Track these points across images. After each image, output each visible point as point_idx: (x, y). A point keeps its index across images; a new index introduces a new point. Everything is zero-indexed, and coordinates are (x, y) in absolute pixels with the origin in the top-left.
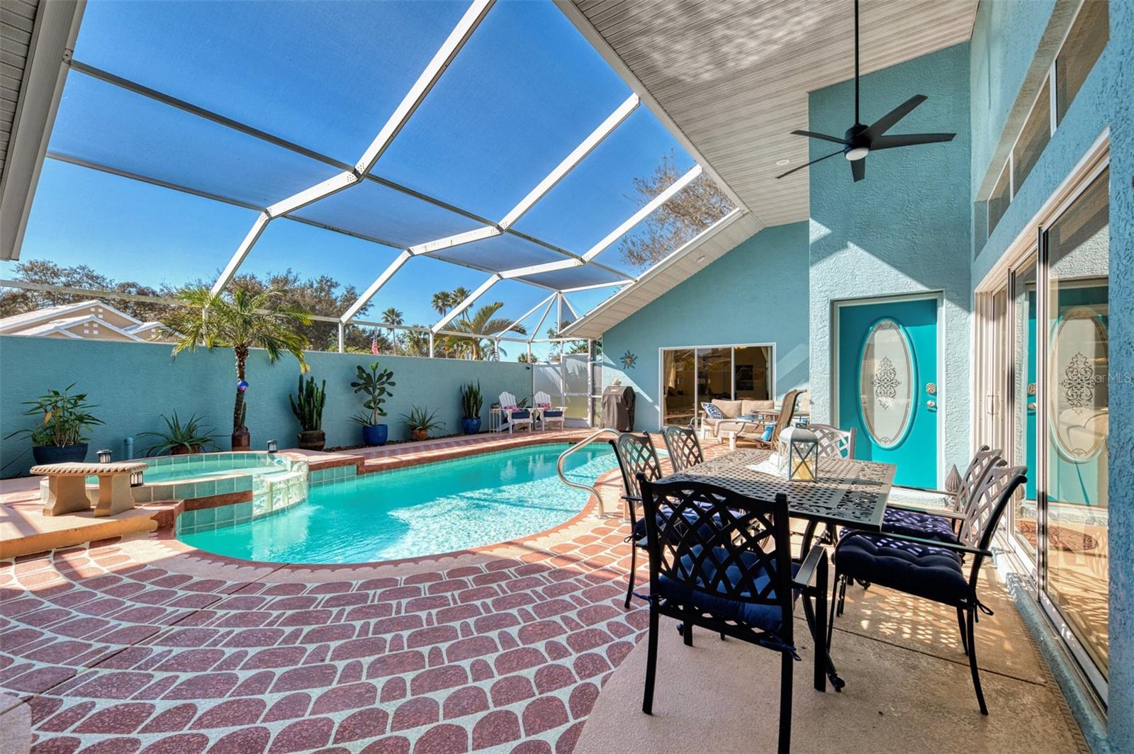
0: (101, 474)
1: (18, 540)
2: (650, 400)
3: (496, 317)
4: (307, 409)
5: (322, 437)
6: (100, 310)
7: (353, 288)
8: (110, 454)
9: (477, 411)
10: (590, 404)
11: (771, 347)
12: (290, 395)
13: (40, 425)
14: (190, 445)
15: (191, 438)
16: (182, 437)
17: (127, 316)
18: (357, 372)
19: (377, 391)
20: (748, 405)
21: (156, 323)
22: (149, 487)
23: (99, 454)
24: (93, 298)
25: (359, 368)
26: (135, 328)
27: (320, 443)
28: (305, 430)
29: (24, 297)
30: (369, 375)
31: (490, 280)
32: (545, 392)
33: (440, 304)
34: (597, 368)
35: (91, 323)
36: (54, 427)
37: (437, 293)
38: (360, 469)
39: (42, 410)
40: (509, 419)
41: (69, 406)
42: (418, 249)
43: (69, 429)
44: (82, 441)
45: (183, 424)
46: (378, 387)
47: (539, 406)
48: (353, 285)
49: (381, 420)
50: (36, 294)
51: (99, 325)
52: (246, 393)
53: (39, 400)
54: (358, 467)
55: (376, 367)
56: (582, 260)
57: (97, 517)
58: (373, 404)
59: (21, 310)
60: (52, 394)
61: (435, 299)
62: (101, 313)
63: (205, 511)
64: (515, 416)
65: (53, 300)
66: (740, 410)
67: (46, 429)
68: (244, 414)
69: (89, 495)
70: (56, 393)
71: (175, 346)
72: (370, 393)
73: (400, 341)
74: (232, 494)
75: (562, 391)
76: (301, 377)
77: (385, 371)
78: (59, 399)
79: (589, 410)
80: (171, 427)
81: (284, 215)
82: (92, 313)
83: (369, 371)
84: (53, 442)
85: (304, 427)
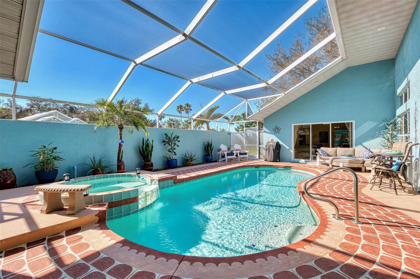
0: (70, 192)
1: (28, 233)
2: (288, 148)
3: (216, 112)
4: (146, 153)
5: (152, 165)
6: (57, 114)
7: (147, 104)
8: (69, 175)
9: (211, 153)
10: (258, 149)
11: (352, 123)
12: (139, 147)
13: (38, 161)
14: (101, 169)
15: (100, 166)
16: (97, 166)
17: (66, 116)
18: (165, 136)
19: (173, 144)
20: (340, 150)
21: (77, 118)
22: (92, 196)
23: (64, 176)
24: (54, 110)
25: (166, 134)
26: (69, 121)
27: (151, 168)
28: (145, 162)
29: (30, 109)
30: (169, 137)
31: (220, 95)
32: (238, 144)
33: (179, 110)
34: (261, 134)
35: (54, 119)
36: (43, 162)
37: (178, 106)
38: (175, 181)
39: (39, 154)
40: (226, 156)
41: (50, 152)
42: (195, 80)
43: (50, 163)
44: (56, 168)
45: (97, 159)
46: (173, 142)
47: (236, 150)
48: (147, 103)
49: (174, 157)
50: (35, 109)
51: (57, 119)
52: (123, 145)
53: (38, 150)
54: (174, 180)
55: (172, 134)
56: (267, 84)
57: (69, 215)
58: (172, 150)
59: (30, 115)
60: (43, 147)
61: (177, 108)
62: (57, 115)
63: (118, 208)
64: (228, 155)
65: (41, 111)
66: (336, 152)
67: (40, 163)
68: (122, 155)
69: (63, 201)
70: (45, 147)
71: (95, 125)
72: (169, 145)
73: (163, 124)
74: (129, 199)
75: (244, 144)
76: (143, 138)
77: (176, 136)
78: (45, 149)
79: (258, 152)
80: (92, 161)
81: (141, 64)
82: (54, 115)
83: (169, 135)
84: (43, 169)
85: (145, 160)
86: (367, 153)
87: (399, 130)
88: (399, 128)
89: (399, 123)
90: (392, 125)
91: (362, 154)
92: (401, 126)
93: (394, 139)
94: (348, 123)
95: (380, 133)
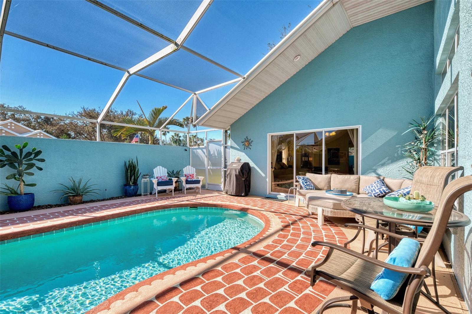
2: (263, 175)
6: (13, 125)
9: (135, 180)
10: (223, 175)
11: (357, 129)
17: (28, 128)
19: (24, 166)
20: (336, 179)
25: (4, 147)
26: (28, 133)
30: (14, 153)
34: (227, 150)
46: (25, 162)
47: (184, 176)
49: (27, 190)
55: (24, 147)
66: (329, 182)
75: (206, 166)
79: (223, 179)
86: (377, 186)
87: (439, 141)
88: (441, 138)
89: (441, 127)
90: (426, 132)
91: (369, 187)
92: (443, 134)
93: (431, 159)
94: (352, 130)
95: (404, 147)
